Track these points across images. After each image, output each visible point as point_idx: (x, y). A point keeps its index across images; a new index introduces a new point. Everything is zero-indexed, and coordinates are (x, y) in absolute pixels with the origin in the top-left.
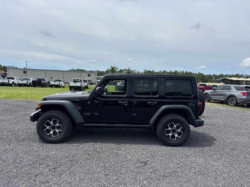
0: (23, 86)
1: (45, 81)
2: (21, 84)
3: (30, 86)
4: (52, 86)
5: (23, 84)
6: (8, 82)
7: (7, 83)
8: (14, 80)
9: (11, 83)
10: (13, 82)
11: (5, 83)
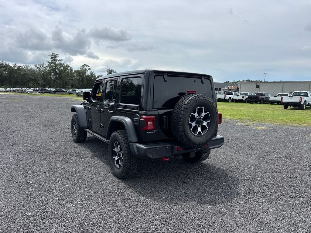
0: (242, 103)
1: (264, 96)
2: (236, 99)
3: (247, 102)
4: (272, 103)
5: (238, 99)
6: (224, 97)
7: (223, 99)
8: (231, 95)
9: (228, 99)
10: (230, 98)
11: (222, 99)
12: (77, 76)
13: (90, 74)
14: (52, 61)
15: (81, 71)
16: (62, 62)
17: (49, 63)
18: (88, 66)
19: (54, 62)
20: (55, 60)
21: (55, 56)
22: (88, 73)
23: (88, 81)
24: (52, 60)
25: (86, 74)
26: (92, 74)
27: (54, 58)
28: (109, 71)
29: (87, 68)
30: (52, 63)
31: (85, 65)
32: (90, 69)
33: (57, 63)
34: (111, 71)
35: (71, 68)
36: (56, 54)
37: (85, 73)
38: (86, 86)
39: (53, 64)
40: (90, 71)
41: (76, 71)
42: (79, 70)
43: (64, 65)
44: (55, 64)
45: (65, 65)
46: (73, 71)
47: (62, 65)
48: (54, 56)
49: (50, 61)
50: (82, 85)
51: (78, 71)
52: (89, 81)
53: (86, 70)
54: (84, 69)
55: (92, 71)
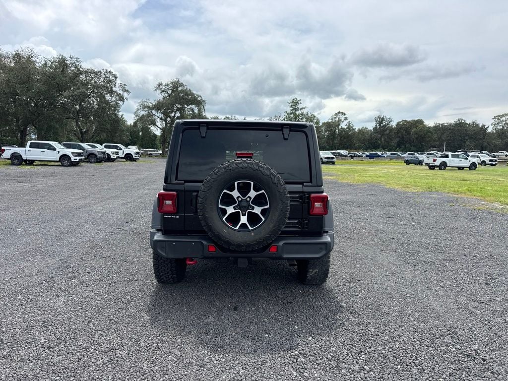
12: (326, 131)
13: (346, 127)
14: (291, 110)
15: (333, 123)
16: (305, 111)
17: (288, 114)
18: (345, 114)
19: (294, 111)
20: (296, 109)
21: (297, 103)
22: (343, 125)
23: (342, 139)
24: (292, 108)
25: (340, 127)
26: (349, 127)
27: (294, 105)
28: (378, 120)
29: (342, 117)
30: (291, 114)
31: (339, 113)
32: (347, 119)
33: (298, 113)
34: (383, 119)
35: (317, 120)
36: (298, 99)
37: (339, 125)
38: (339, 146)
39: (292, 116)
40: (347, 121)
41: (324, 124)
42: (330, 121)
43: (307, 115)
44: (295, 114)
45: (310, 115)
46: (321, 124)
47: (305, 115)
48: (295, 103)
49: (289, 110)
50: (332, 144)
51: (328, 123)
52: (344, 138)
53: (339, 121)
54: (337, 119)
55: (349, 122)
